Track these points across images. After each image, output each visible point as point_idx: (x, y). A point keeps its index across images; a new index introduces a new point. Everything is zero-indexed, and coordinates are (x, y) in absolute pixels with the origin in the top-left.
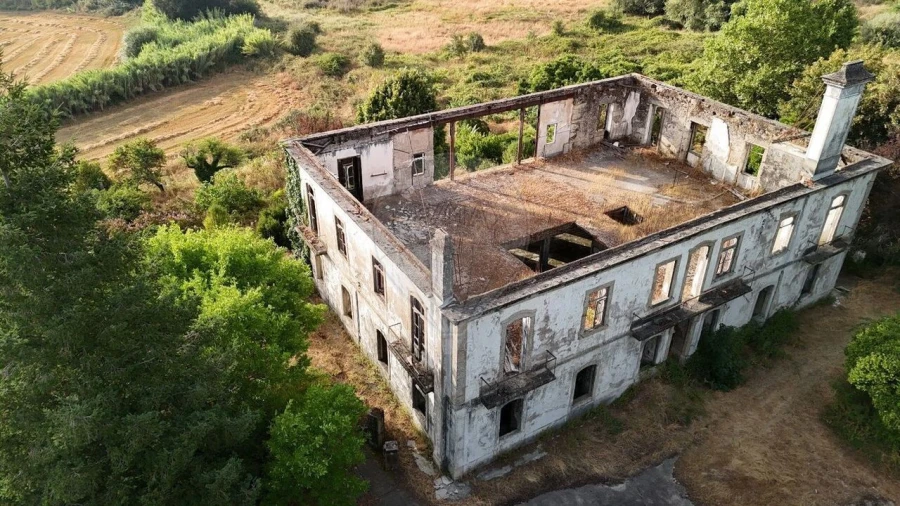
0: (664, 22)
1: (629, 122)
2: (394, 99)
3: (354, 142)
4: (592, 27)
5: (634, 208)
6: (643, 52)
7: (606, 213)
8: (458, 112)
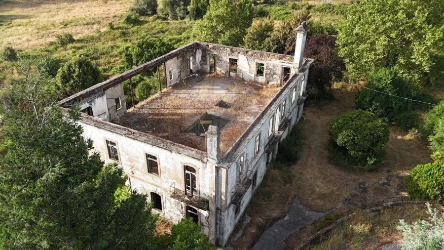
0: (159, 18)
1: (199, 63)
2: (77, 73)
3: (87, 99)
4: (127, 24)
5: (225, 100)
6: (158, 33)
7: (217, 105)
8: (132, 72)
